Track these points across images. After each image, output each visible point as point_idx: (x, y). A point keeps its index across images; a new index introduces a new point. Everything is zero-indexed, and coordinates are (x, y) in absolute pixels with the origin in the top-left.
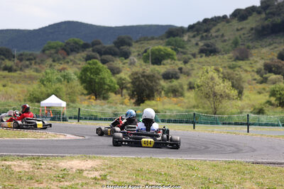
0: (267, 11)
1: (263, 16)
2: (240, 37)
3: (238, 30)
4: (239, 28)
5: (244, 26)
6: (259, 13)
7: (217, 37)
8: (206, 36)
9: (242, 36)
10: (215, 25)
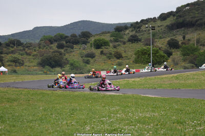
0: (177, 15)
1: (175, 17)
2: (159, 31)
3: (159, 27)
4: (159, 25)
5: (163, 24)
6: (174, 16)
7: (145, 31)
8: (139, 31)
9: (160, 30)
10: (146, 24)
